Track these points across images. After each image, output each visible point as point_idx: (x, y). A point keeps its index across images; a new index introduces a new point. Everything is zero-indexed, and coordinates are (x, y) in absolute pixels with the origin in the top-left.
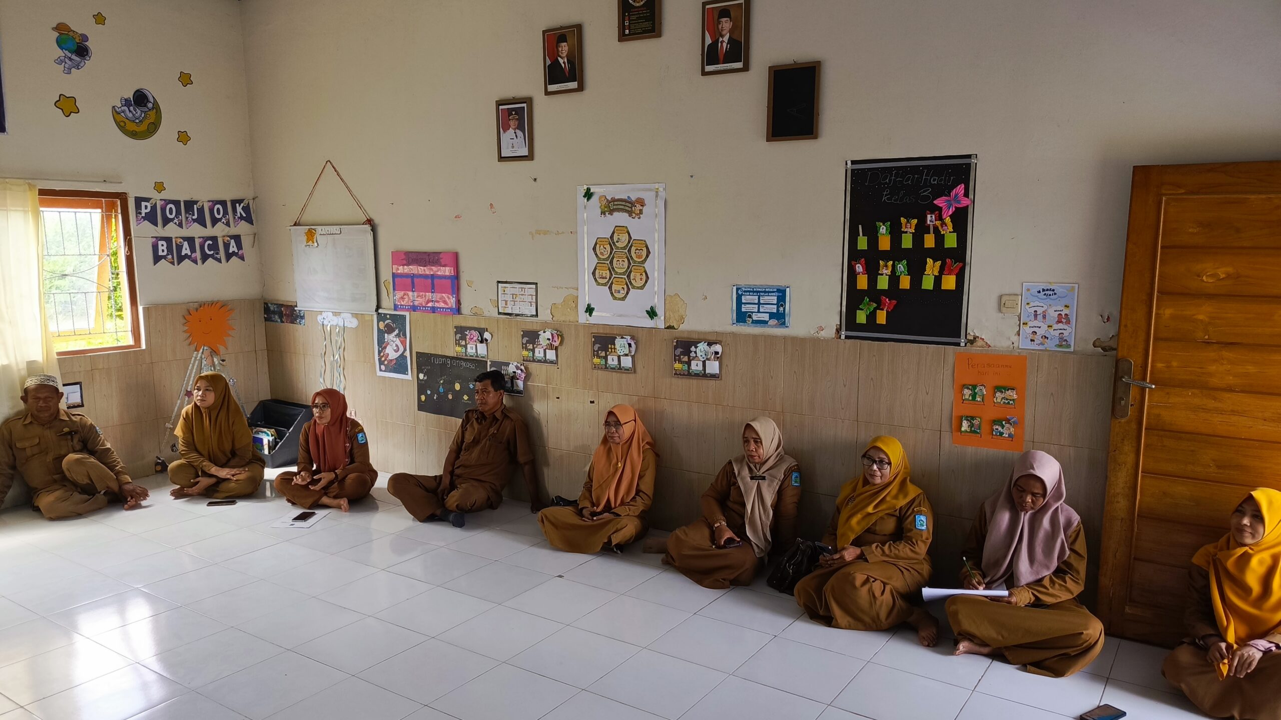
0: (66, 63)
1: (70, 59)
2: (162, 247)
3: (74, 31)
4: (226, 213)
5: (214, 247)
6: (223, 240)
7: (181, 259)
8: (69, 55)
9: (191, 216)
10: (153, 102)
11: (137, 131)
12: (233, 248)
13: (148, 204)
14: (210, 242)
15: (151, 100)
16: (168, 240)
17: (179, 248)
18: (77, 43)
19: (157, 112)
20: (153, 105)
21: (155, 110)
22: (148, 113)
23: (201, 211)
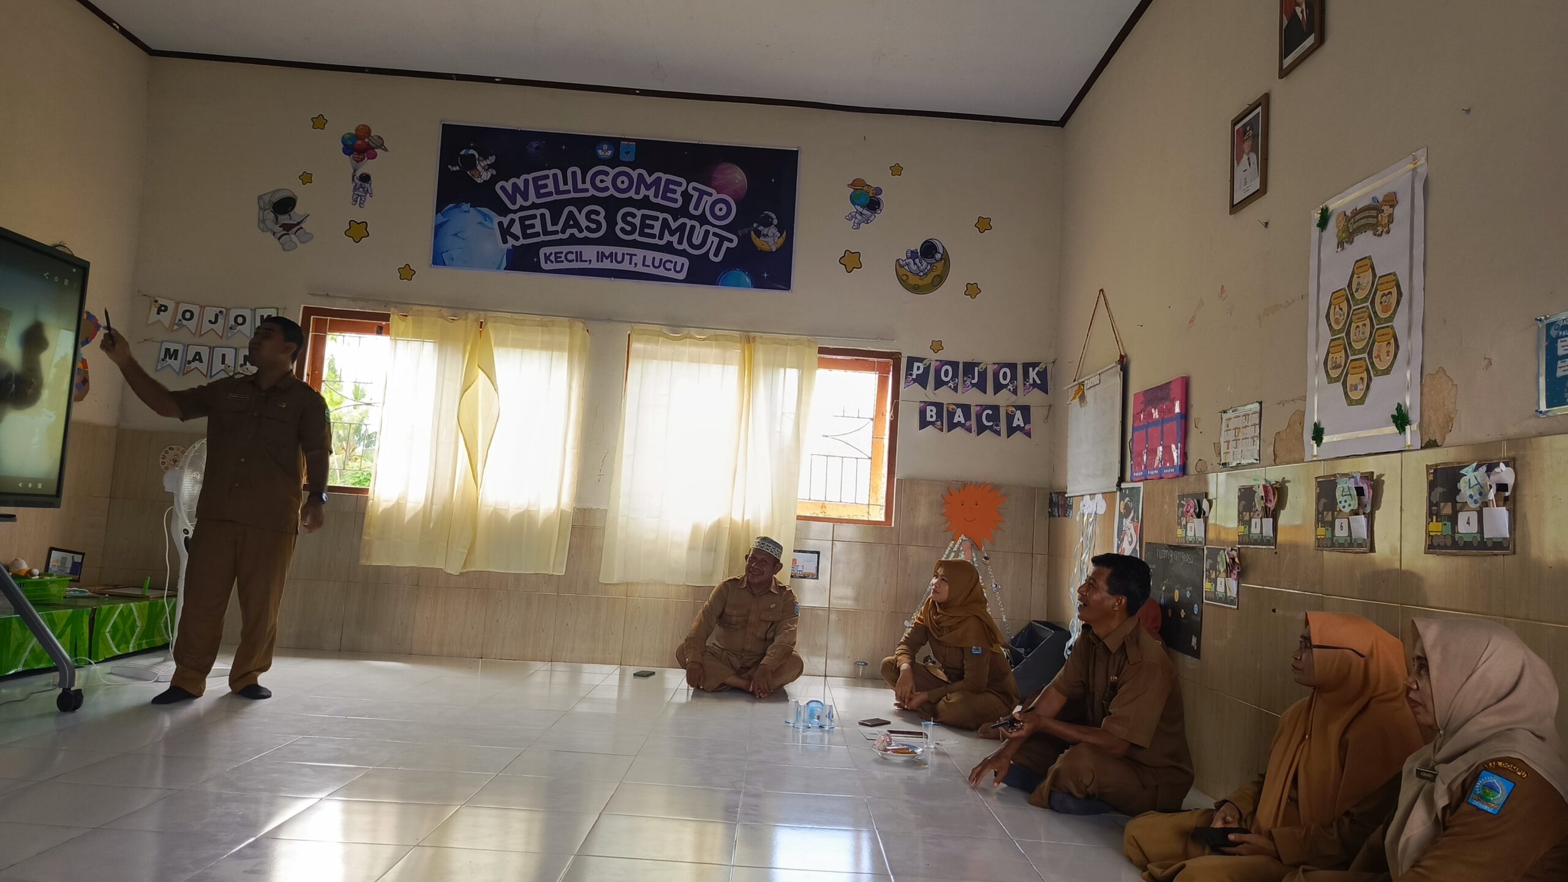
0: (856, 218)
1: (861, 214)
2: (931, 413)
3: (869, 186)
4: (1014, 377)
5: (995, 417)
6: (1007, 410)
7: (952, 426)
8: (861, 210)
9: (969, 380)
10: (942, 252)
11: (919, 284)
12: (1018, 421)
13: (922, 366)
14: (991, 412)
15: (941, 251)
16: (939, 406)
17: (952, 415)
18: (870, 197)
19: (945, 263)
20: (942, 256)
21: (943, 261)
22: (935, 264)
23: (983, 375)
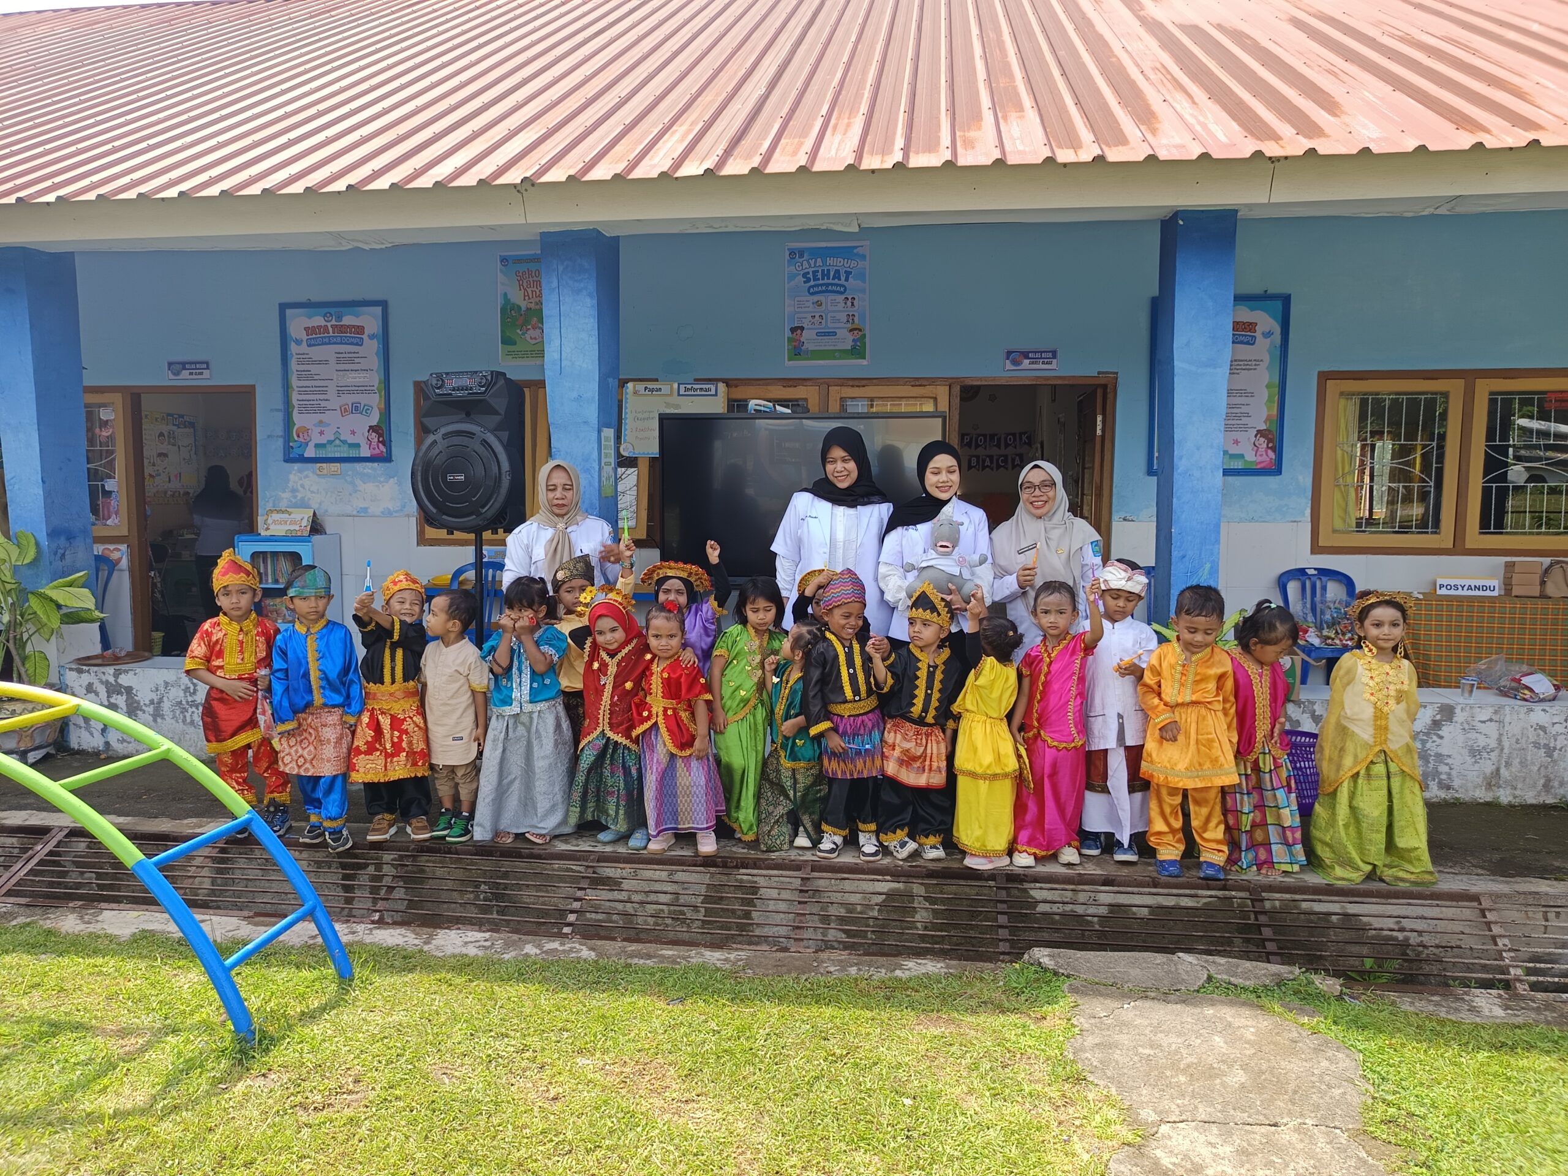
2: (974, 461)
4: (1015, 440)
9: (993, 443)
14: (1003, 458)
16: (978, 457)
17: (984, 461)
